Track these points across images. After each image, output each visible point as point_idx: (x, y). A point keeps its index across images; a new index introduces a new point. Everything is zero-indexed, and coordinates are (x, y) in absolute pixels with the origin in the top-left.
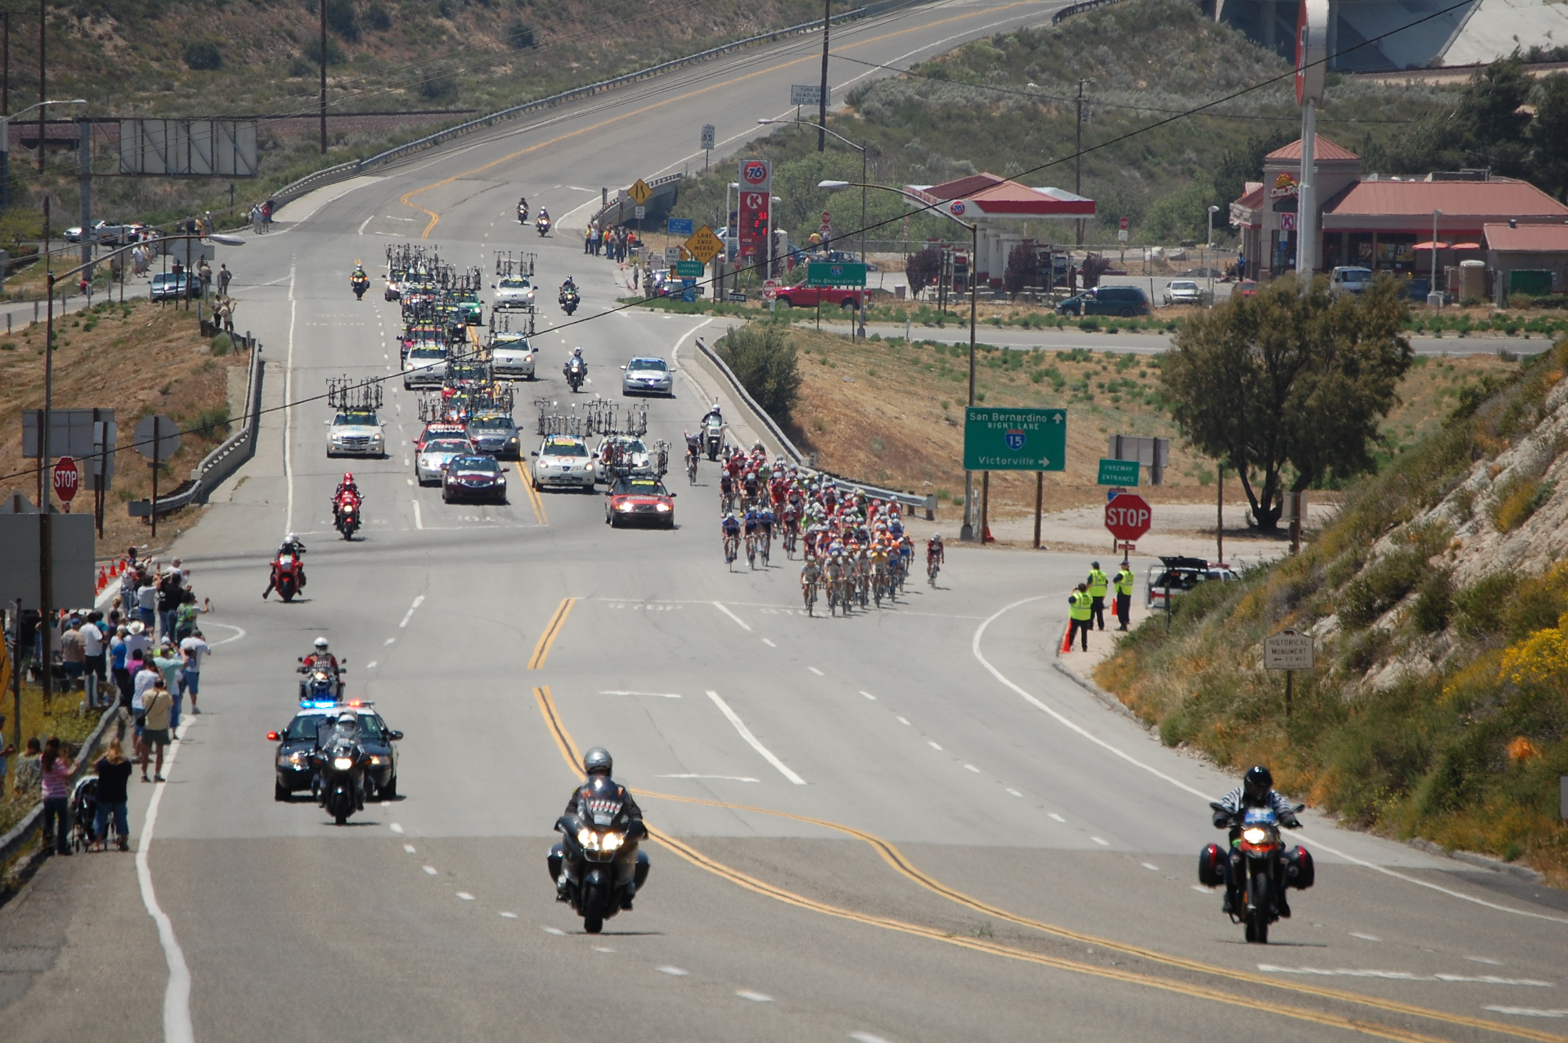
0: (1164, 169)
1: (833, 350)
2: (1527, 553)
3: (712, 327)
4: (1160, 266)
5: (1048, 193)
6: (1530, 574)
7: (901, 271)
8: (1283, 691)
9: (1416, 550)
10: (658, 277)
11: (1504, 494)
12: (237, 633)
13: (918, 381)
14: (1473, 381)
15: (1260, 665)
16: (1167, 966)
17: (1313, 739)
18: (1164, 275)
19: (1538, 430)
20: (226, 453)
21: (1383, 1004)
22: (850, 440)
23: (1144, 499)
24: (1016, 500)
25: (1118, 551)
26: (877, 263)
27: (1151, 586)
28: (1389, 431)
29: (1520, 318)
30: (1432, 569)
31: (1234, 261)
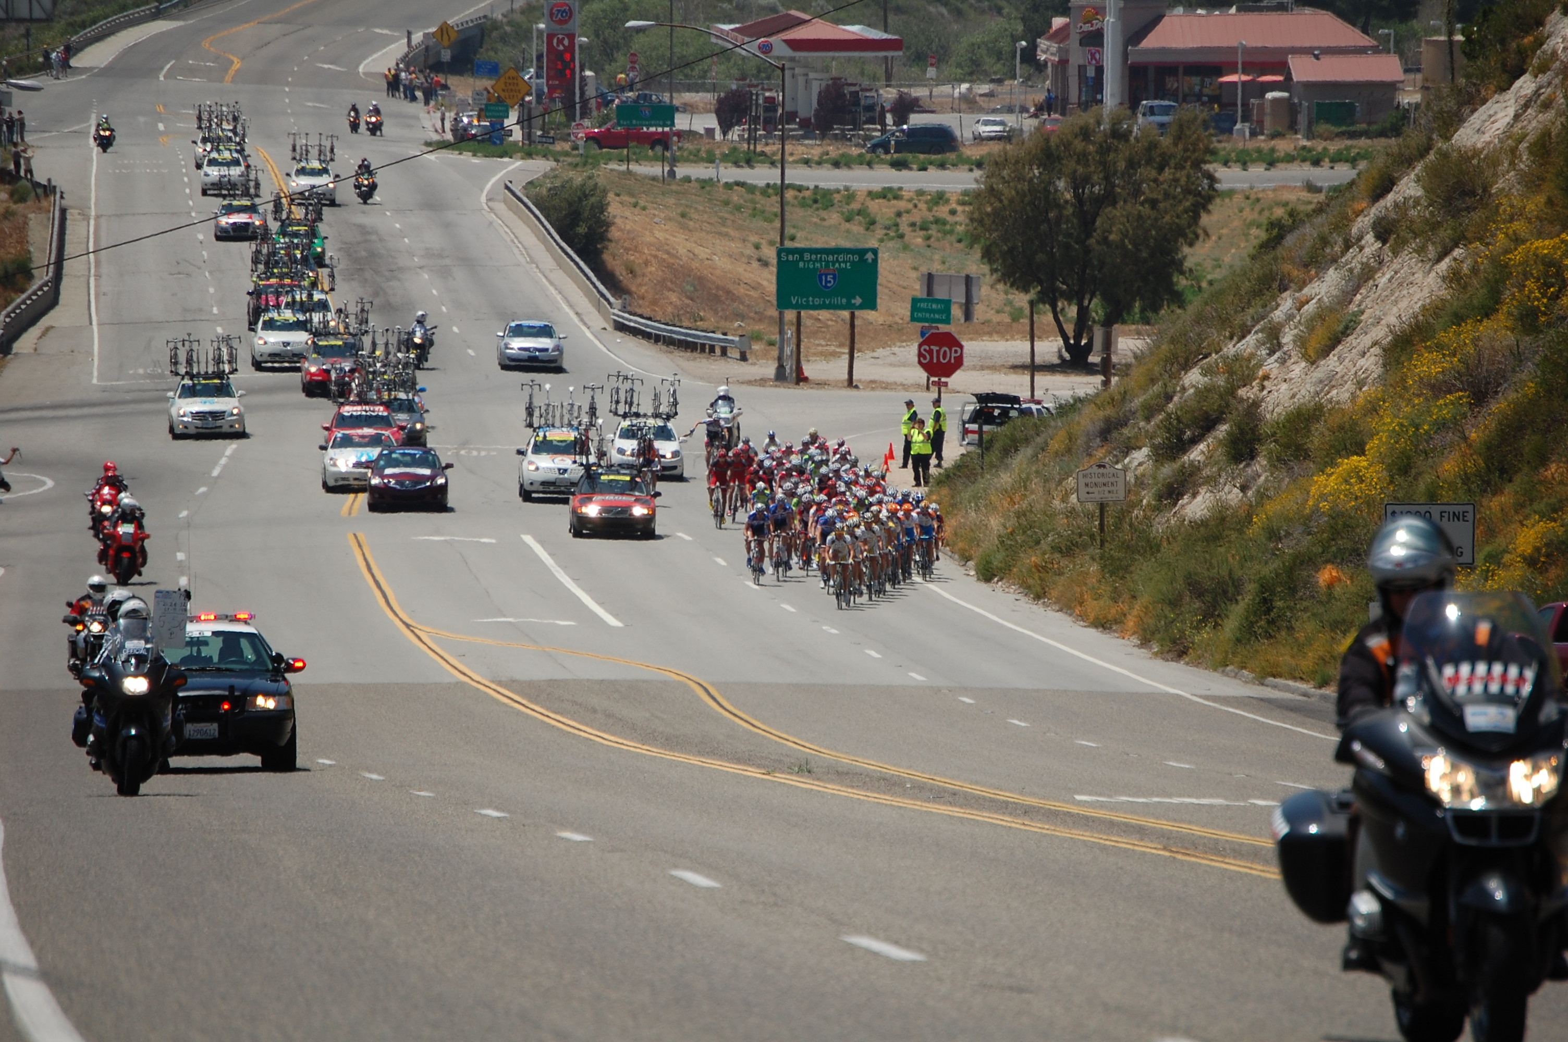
0: (971, 6)
1: (644, 192)
2: (1333, 383)
3: (520, 169)
4: (969, 103)
5: (855, 30)
6: (1338, 403)
7: (709, 111)
8: (1097, 523)
9: (1227, 380)
10: (465, 120)
11: (1311, 324)
12: (44, 483)
13: (729, 223)
14: (1279, 212)
15: (1073, 498)
16: (984, 798)
17: (1126, 569)
18: (973, 112)
19: (1343, 260)
20: (28, 302)
21: (1197, 830)
22: (663, 281)
23: (957, 336)
24: (829, 340)
25: (933, 388)
26: (685, 104)
27: (964, 423)
28: (1199, 264)
29: (1325, 149)
30: (1241, 400)
31: (1041, 97)
